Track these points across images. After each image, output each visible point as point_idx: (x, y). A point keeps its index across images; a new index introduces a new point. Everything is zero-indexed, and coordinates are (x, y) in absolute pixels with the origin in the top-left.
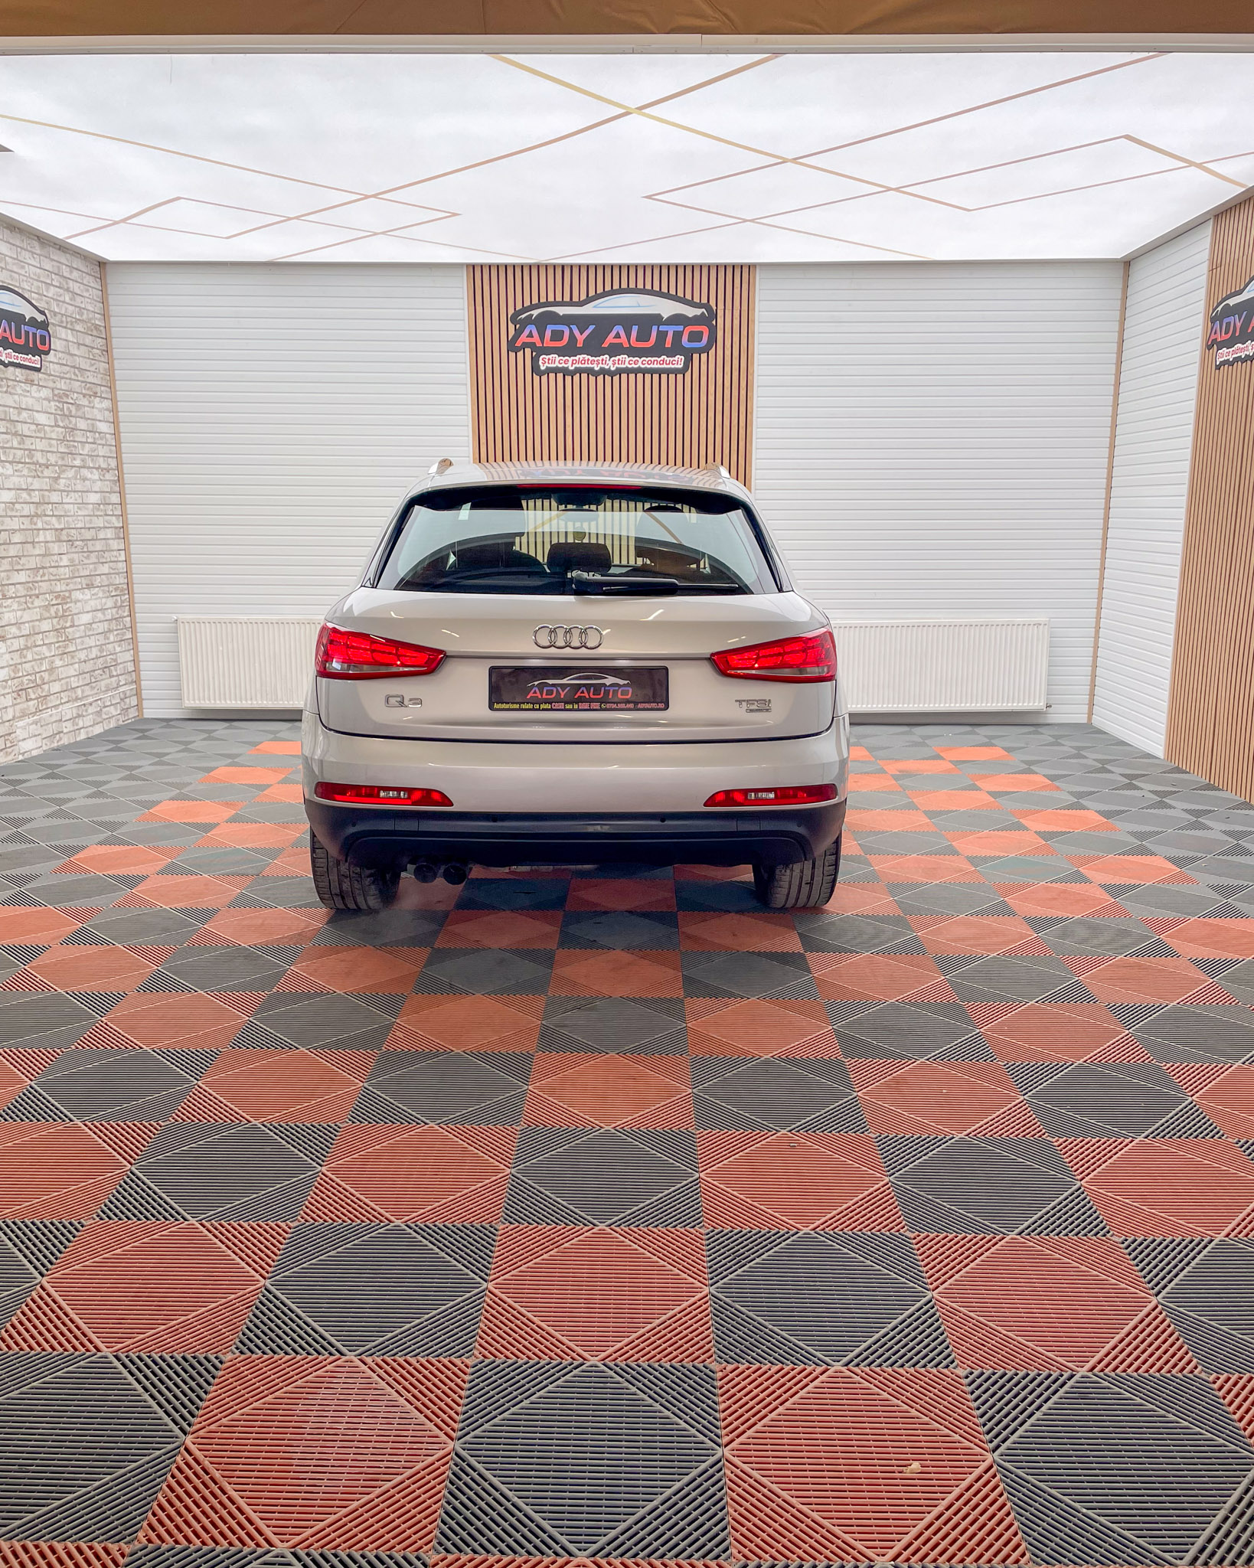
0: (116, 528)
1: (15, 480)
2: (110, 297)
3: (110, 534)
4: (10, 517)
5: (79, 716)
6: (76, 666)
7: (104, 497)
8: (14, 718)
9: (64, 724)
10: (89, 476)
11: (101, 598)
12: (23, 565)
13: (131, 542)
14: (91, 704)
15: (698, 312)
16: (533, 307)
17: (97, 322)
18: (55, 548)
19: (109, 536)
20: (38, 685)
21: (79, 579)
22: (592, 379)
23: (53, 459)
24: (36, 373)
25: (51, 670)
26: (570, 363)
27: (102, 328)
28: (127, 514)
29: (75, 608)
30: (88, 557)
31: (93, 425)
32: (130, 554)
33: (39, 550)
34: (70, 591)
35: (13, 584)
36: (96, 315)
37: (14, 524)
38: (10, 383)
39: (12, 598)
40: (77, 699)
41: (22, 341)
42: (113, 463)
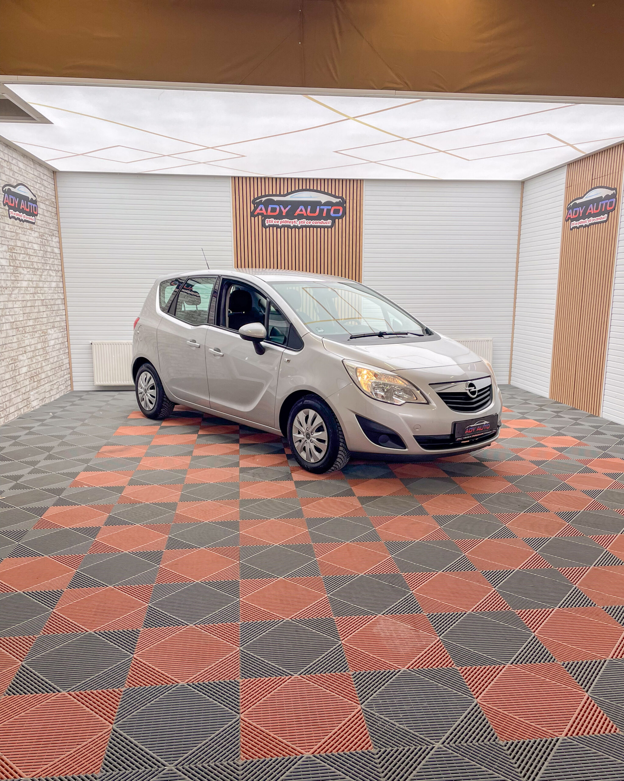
0: (62, 299)
1: (28, 277)
2: (58, 188)
3: (59, 302)
4: (27, 294)
5: (51, 390)
6: (50, 365)
7: (57, 284)
8: (30, 390)
9: (46, 394)
10: (52, 274)
11: (57, 333)
12: (31, 317)
13: (68, 305)
14: (55, 384)
15: (338, 200)
16: (262, 197)
17: (53, 200)
18: (42, 309)
19: (59, 303)
20: (37, 375)
21: (49, 324)
22: (290, 230)
23: (40, 266)
24: (33, 225)
25: (42, 367)
26: (280, 223)
27: (55, 203)
28: (66, 292)
29: (49, 337)
30: (52, 313)
31: (53, 249)
32: (67, 311)
33: (36, 310)
34: (47, 330)
35: (28, 326)
36: (53, 197)
37: (28, 297)
38: (25, 230)
39: (28, 333)
40: (51, 381)
41: (28, 210)
42: (60, 269)
